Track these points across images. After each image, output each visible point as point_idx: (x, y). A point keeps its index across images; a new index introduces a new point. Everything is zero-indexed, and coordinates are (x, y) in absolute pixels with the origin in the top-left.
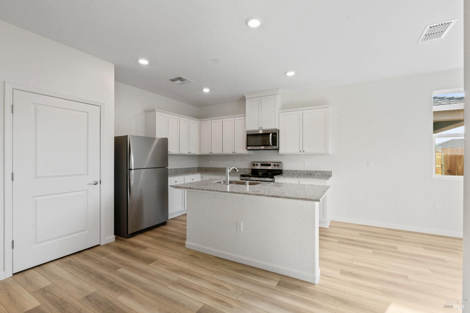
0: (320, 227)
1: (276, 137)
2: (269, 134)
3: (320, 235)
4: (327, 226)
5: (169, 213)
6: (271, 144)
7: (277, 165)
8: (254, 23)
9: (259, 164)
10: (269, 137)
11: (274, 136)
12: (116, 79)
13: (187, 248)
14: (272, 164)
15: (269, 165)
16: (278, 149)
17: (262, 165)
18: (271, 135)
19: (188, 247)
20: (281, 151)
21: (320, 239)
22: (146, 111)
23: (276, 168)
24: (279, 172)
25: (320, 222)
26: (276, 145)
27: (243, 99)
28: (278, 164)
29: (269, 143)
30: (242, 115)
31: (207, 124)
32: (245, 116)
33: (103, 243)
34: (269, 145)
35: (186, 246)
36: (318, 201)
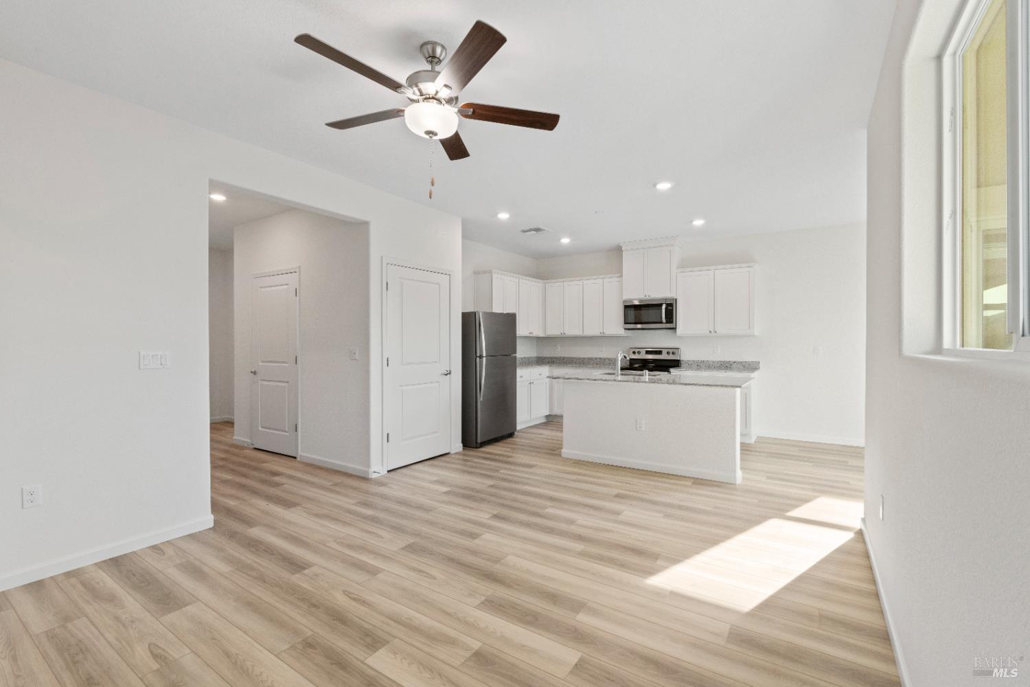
0: (741, 443)
1: (672, 310)
2: (661, 305)
3: (741, 450)
4: (752, 441)
5: (518, 421)
6: (664, 320)
7: (673, 353)
8: (664, 186)
9: (643, 351)
10: (661, 309)
11: (670, 308)
12: (464, 237)
13: (564, 458)
14: (664, 352)
15: (660, 353)
16: (674, 329)
17: (647, 352)
18: (664, 307)
19: (566, 457)
20: (679, 331)
21: (741, 453)
22: (476, 273)
23: (671, 357)
24: (676, 364)
25: (742, 435)
26: (672, 322)
27: (618, 250)
28: (674, 351)
29: (661, 318)
30: (618, 275)
31: (554, 287)
32: (621, 276)
33: (453, 452)
34: (661, 323)
35: (563, 456)
36: (740, 387)
